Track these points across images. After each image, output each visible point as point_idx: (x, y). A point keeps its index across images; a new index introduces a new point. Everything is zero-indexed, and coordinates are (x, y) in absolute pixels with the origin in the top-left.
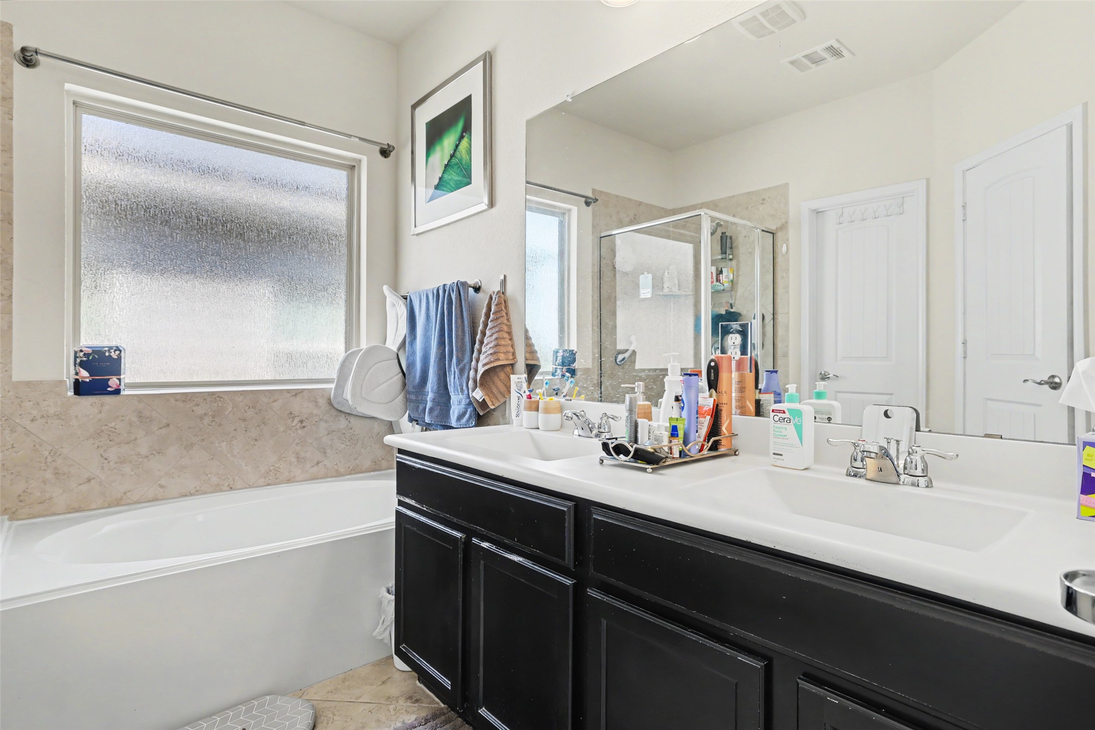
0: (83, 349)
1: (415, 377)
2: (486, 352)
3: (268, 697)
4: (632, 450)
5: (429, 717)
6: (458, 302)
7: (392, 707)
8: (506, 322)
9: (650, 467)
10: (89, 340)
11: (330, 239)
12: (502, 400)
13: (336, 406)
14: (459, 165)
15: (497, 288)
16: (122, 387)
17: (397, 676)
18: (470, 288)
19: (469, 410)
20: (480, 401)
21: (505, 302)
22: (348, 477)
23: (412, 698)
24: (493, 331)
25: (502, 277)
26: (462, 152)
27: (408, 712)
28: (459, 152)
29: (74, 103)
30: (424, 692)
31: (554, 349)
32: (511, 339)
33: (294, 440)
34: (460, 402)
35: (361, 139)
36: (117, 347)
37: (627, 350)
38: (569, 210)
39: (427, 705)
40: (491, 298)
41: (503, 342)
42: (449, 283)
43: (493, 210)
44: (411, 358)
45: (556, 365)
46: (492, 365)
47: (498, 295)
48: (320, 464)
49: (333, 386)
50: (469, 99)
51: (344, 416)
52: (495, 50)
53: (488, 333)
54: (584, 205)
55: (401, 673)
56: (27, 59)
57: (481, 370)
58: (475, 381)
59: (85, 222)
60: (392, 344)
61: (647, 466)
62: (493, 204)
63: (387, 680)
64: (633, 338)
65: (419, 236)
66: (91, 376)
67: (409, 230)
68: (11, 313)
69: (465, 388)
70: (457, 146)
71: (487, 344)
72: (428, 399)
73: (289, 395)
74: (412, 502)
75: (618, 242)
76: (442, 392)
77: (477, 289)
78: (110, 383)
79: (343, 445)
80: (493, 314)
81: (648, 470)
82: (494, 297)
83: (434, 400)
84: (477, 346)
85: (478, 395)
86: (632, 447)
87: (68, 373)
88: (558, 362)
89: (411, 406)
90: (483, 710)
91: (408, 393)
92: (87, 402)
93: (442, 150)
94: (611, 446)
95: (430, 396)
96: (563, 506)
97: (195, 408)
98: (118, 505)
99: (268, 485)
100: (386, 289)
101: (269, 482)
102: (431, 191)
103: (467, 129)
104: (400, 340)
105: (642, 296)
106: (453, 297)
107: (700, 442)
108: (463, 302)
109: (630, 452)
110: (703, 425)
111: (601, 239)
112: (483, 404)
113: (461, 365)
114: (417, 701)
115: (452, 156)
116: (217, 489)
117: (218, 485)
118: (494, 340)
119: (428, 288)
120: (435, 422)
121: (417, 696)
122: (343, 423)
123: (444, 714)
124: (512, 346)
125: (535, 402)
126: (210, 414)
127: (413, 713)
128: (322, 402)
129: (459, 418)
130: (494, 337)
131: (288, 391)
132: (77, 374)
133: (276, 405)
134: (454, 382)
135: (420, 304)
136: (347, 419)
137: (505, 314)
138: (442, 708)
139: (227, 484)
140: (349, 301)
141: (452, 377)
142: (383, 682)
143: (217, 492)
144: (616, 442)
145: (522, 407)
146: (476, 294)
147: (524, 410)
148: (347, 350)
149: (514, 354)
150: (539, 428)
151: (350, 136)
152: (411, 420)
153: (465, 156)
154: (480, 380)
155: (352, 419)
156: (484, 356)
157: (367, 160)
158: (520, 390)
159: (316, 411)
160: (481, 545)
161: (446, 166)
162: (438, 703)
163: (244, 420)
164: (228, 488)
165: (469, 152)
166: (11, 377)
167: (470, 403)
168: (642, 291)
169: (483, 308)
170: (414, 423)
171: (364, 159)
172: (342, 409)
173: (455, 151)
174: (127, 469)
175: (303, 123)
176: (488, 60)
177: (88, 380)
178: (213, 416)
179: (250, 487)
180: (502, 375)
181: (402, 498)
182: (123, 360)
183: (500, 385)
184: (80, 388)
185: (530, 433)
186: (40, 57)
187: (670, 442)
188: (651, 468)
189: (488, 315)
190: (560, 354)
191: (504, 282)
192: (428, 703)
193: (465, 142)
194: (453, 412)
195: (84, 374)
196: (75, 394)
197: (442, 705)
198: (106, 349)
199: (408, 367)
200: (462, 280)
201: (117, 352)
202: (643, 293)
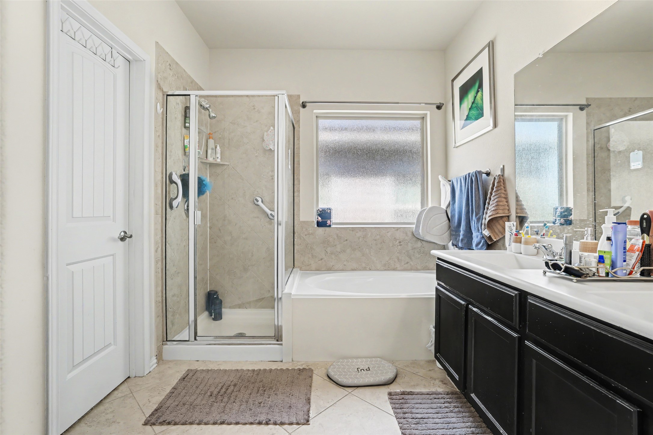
0: (320, 209)
1: (455, 223)
2: (491, 209)
3: (379, 359)
4: (563, 267)
5: (449, 392)
6: (476, 182)
7: (432, 382)
8: (503, 191)
9: (575, 278)
10: (322, 205)
11: (412, 154)
12: (501, 236)
13: (416, 236)
14: (477, 107)
15: (499, 173)
16: (331, 224)
17: (437, 369)
18: (483, 174)
19: (482, 241)
20: (488, 236)
21: (503, 181)
22: (422, 271)
23: (443, 382)
24: (495, 197)
25: (502, 167)
26: (478, 99)
27: (440, 387)
28: (476, 100)
29: (316, 117)
30: (450, 381)
31: (554, 207)
32: (507, 202)
33: (396, 251)
34: (477, 237)
35: (426, 104)
36: (330, 208)
37: (621, 207)
38: (566, 116)
39: (450, 388)
40: (495, 178)
41: (501, 204)
42: (471, 172)
43: (496, 129)
44: (453, 213)
45: (555, 217)
46: (494, 216)
47: (499, 177)
48: (408, 264)
49: (414, 226)
50: (481, 70)
51: (420, 241)
52: (495, 38)
53: (492, 199)
54: (579, 110)
55: (439, 369)
56: (304, 106)
57: (488, 219)
58: (485, 225)
59: (320, 161)
60: (444, 206)
61: (573, 278)
62: (496, 126)
63: (432, 370)
64: (628, 198)
65: (458, 148)
66: (322, 219)
67: (452, 144)
68: (300, 197)
69: (480, 229)
70: (475, 97)
71: (492, 205)
72: (461, 234)
73: (394, 230)
74: (443, 284)
75: (612, 131)
76: (468, 231)
77: (488, 174)
78: (328, 222)
79: (419, 255)
80: (496, 187)
81: (573, 280)
82: (496, 178)
83: (463, 235)
84: (486, 206)
85: (486, 233)
86: (563, 265)
87: (315, 218)
88: (557, 215)
89: (453, 238)
90: (473, 395)
91: (452, 231)
92: (321, 229)
93: (468, 100)
94: (550, 264)
95: (462, 233)
96: (513, 293)
97: (356, 234)
98: (330, 270)
99: (385, 270)
100: (440, 177)
101: (386, 269)
102: (463, 122)
103: (481, 86)
104: (447, 203)
105: (632, 168)
106: (474, 179)
107: (629, 269)
108: (479, 183)
109: (562, 268)
110: (633, 257)
111: (595, 131)
112: (490, 238)
113: (478, 217)
114: (445, 384)
115: (473, 103)
116: (364, 269)
117: (365, 268)
118: (496, 203)
119: (461, 175)
120: (464, 246)
121: (445, 382)
122: (419, 244)
123: (458, 394)
124: (508, 206)
125: (519, 238)
126: (362, 236)
127: (442, 388)
128: (410, 234)
129: (477, 245)
130: (496, 200)
131: (394, 228)
132: (318, 219)
133: (389, 234)
134: (474, 226)
135: (457, 184)
136: (422, 243)
137: (502, 188)
138: (457, 391)
139: (368, 267)
140: (422, 185)
141: (473, 223)
142: (430, 370)
143: (365, 270)
144: (553, 262)
145: (512, 241)
146: (488, 177)
147: (513, 242)
148: (422, 208)
149: (509, 210)
150: (521, 253)
151: (420, 103)
152: (453, 245)
153: (480, 102)
154: (487, 225)
155: (424, 243)
156: (490, 211)
157: (430, 113)
158: (511, 231)
159: (406, 238)
160: (473, 309)
161: (470, 109)
162: (455, 388)
163: (375, 240)
164: (369, 269)
165: (482, 99)
166: (300, 219)
167: (483, 237)
168: (632, 164)
169: (490, 184)
170: (455, 246)
171: (428, 113)
172: (419, 238)
173: (475, 99)
174: (333, 256)
175: (398, 103)
176: (491, 46)
177: (321, 221)
178: (363, 238)
179: (378, 270)
180: (501, 222)
181: (439, 282)
182: (332, 213)
183: (499, 227)
184: (319, 224)
185: (515, 255)
186: (307, 104)
187: (598, 265)
188: (576, 280)
189: (492, 189)
190: (559, 210)
191: (503, 170)
192: (450, 387)
193: (479, 94)
194: (474, 242)
195: (320, 219)
196: (317, 226)
197: (458, 390)
198: (326, 209)
199: (452, 216)
200: (479, 170)
201: (330, 210)
202: (633, 166)
